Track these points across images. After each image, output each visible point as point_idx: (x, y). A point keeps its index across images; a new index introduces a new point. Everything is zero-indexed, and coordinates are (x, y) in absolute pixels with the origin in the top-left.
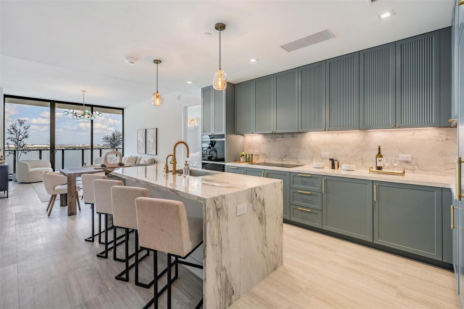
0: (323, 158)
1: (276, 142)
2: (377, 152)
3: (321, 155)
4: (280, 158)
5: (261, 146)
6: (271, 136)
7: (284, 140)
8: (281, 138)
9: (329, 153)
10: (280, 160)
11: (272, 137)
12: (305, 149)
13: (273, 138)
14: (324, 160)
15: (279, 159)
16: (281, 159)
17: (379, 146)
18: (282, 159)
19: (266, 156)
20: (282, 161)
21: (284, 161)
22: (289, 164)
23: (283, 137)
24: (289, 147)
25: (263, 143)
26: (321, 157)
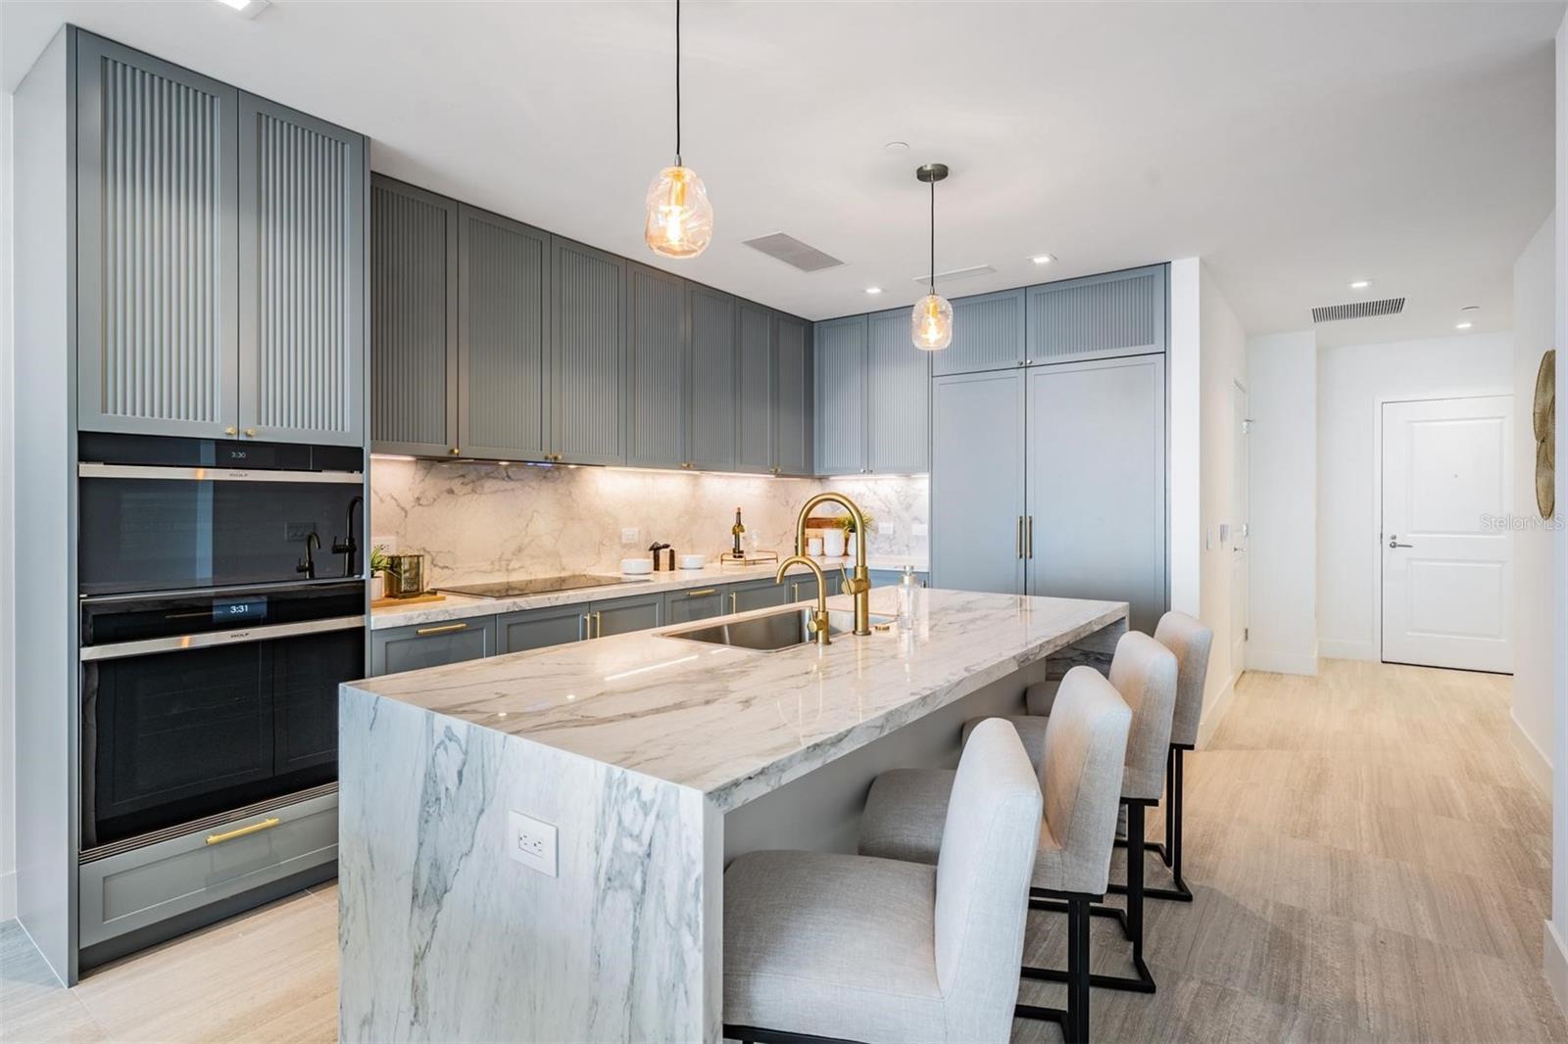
0: (624, 546)
1: (480, 494)
2: (734, 522)
3: (620, 537)
4: (500, 559)
5: (406, 516)
6: (461, 473)
7: (513, 490)
8: (504, 479)
9: (636, 529)
10: (499, 570)
11: (463, 476)
12: (581, 519)
13: (466, 480)
14: (625, 550)
15: (492, 563)
16: (504, 563)
17: (739, 509)
18: (508, 565)
19: (433, 560)
20: (507, 570)
21: (515, 570)
22: (533, 577)
23: (508, 477)
24: (532, 517)
25: (418, 499)
26: (620, 543)
